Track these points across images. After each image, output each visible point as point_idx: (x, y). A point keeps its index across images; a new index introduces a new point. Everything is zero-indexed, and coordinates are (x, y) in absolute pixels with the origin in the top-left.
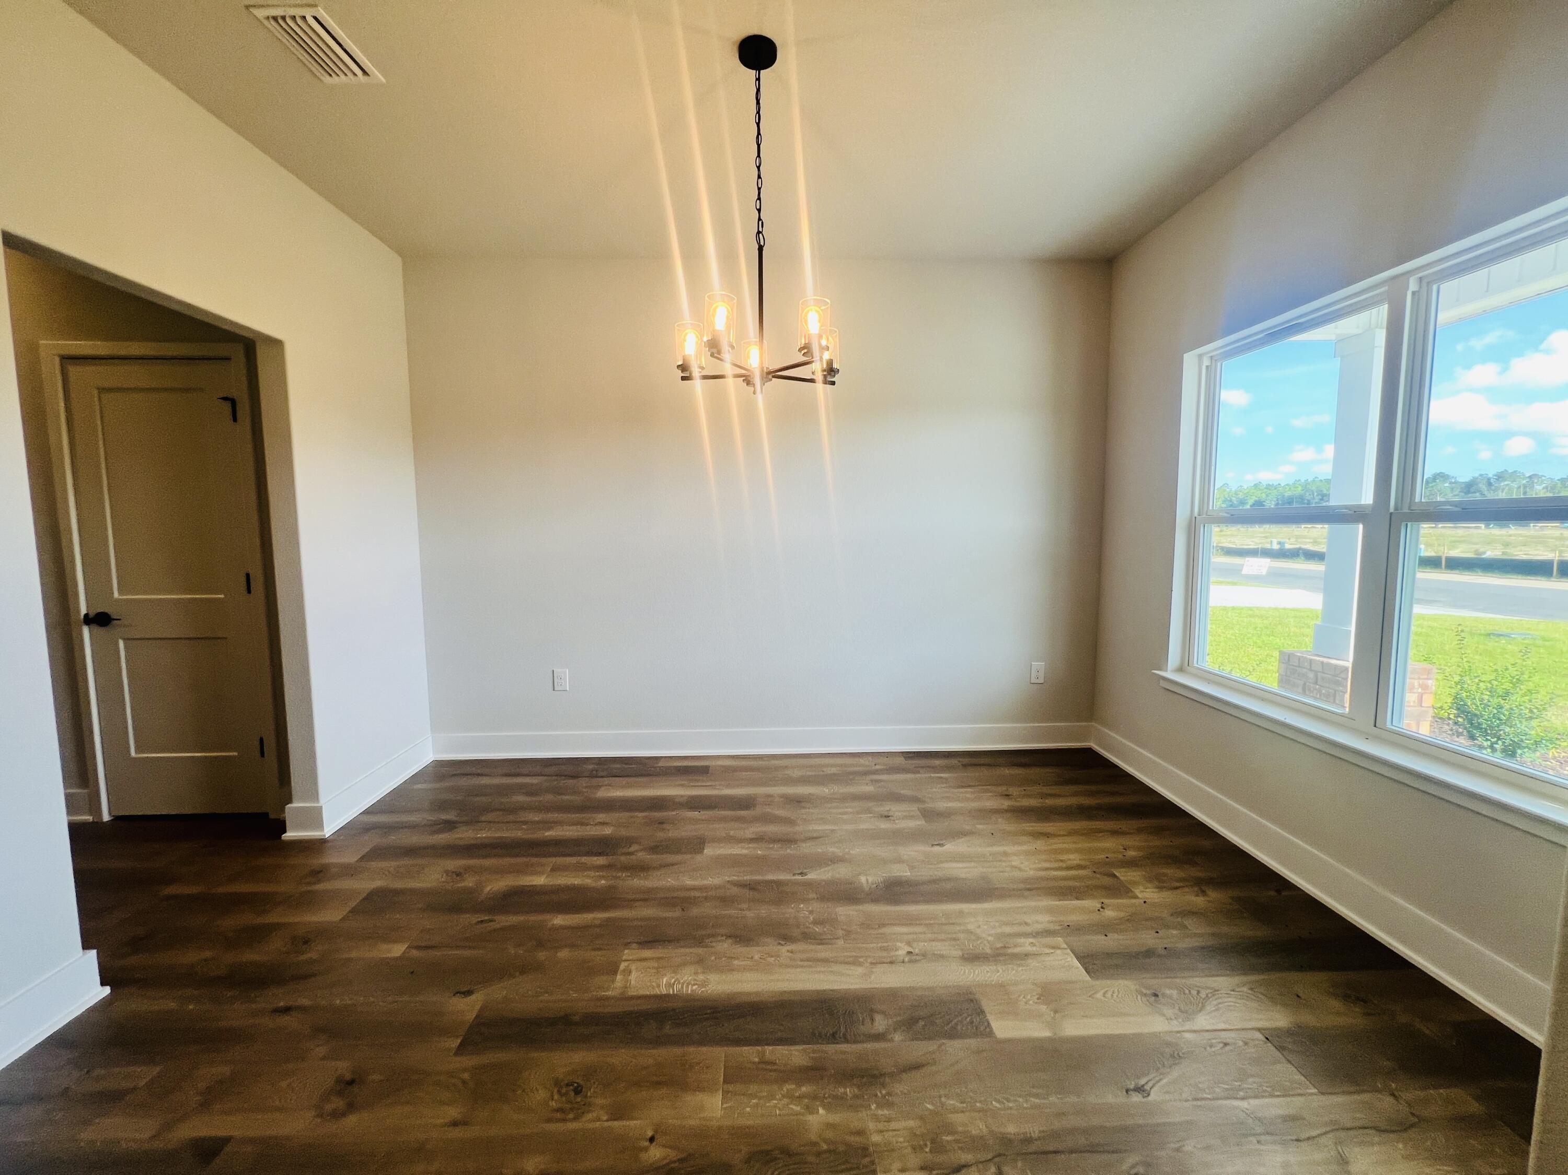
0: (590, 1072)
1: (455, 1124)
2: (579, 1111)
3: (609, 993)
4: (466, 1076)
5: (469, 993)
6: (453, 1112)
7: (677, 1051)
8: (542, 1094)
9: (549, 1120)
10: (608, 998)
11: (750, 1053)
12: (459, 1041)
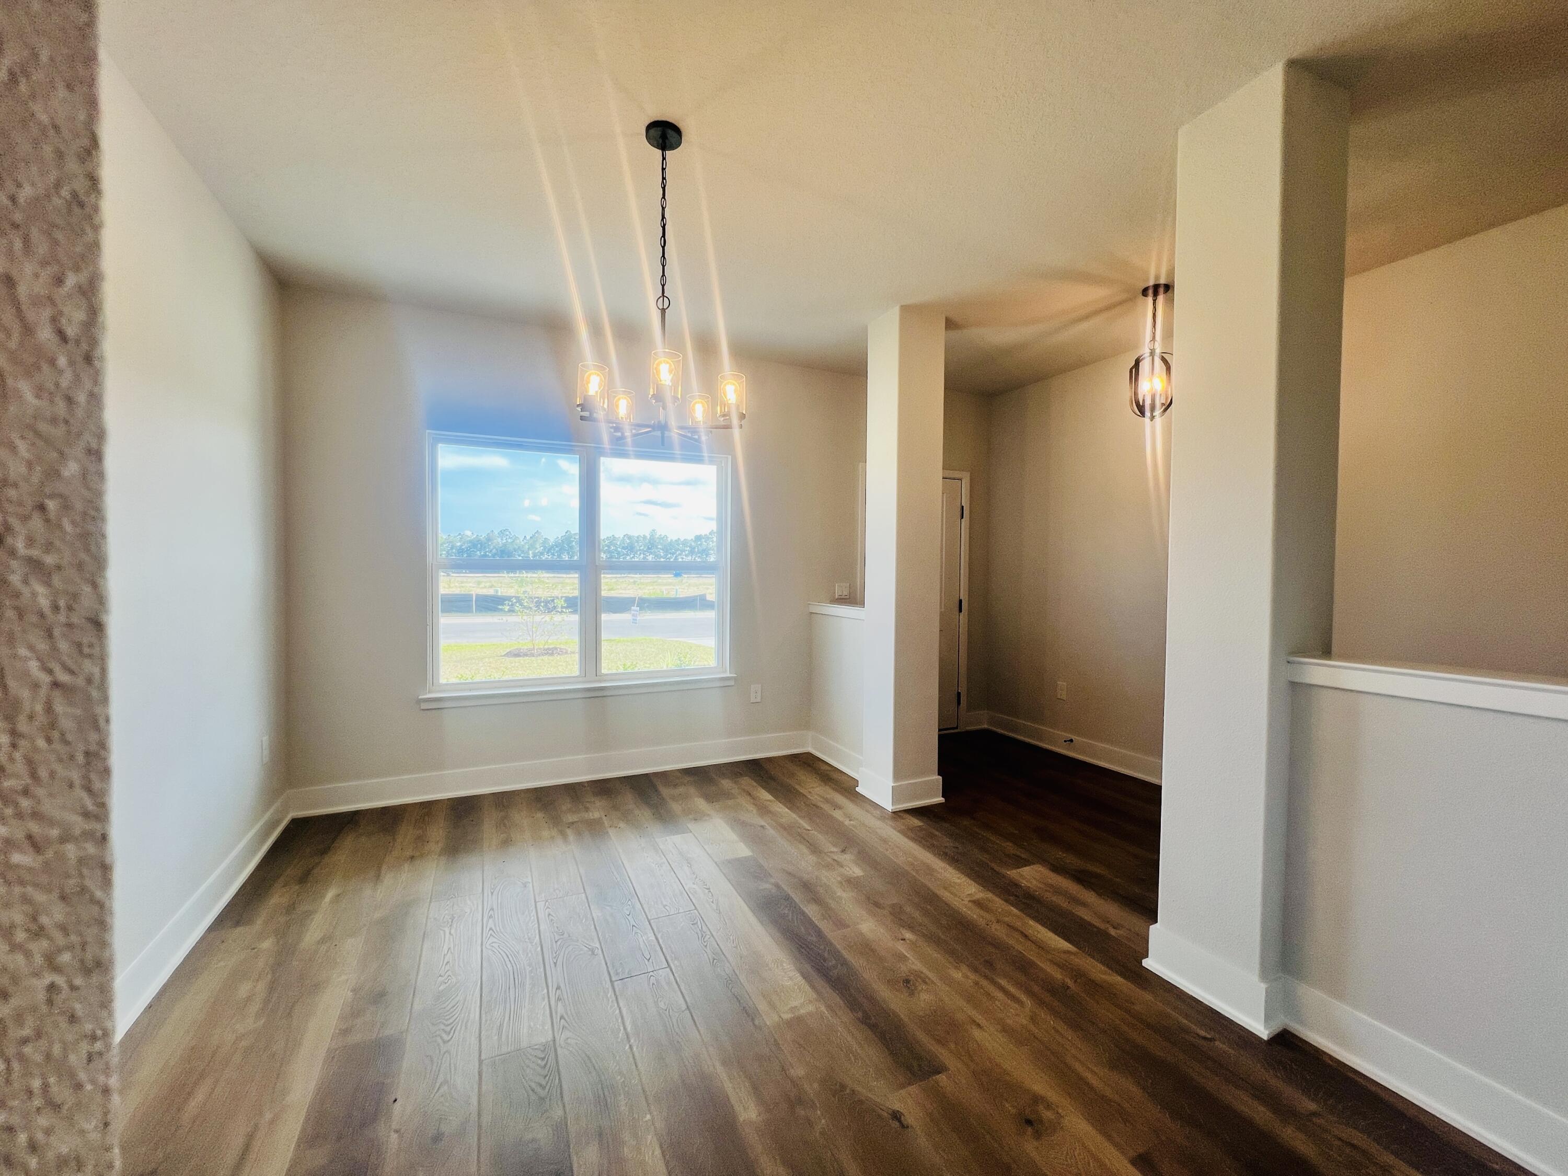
0: (891, 983)
1: (979, 1026)
2: (918, 975)
3: (823, 1008)
4: (952, 1046)
5: (896, 1116)
6: (976, 1033)
7: (845, 953)
8: (924, 996)
9: (933, 982)
10: (829, 1007)
11: (824, 926)
12: (937, 1077)
